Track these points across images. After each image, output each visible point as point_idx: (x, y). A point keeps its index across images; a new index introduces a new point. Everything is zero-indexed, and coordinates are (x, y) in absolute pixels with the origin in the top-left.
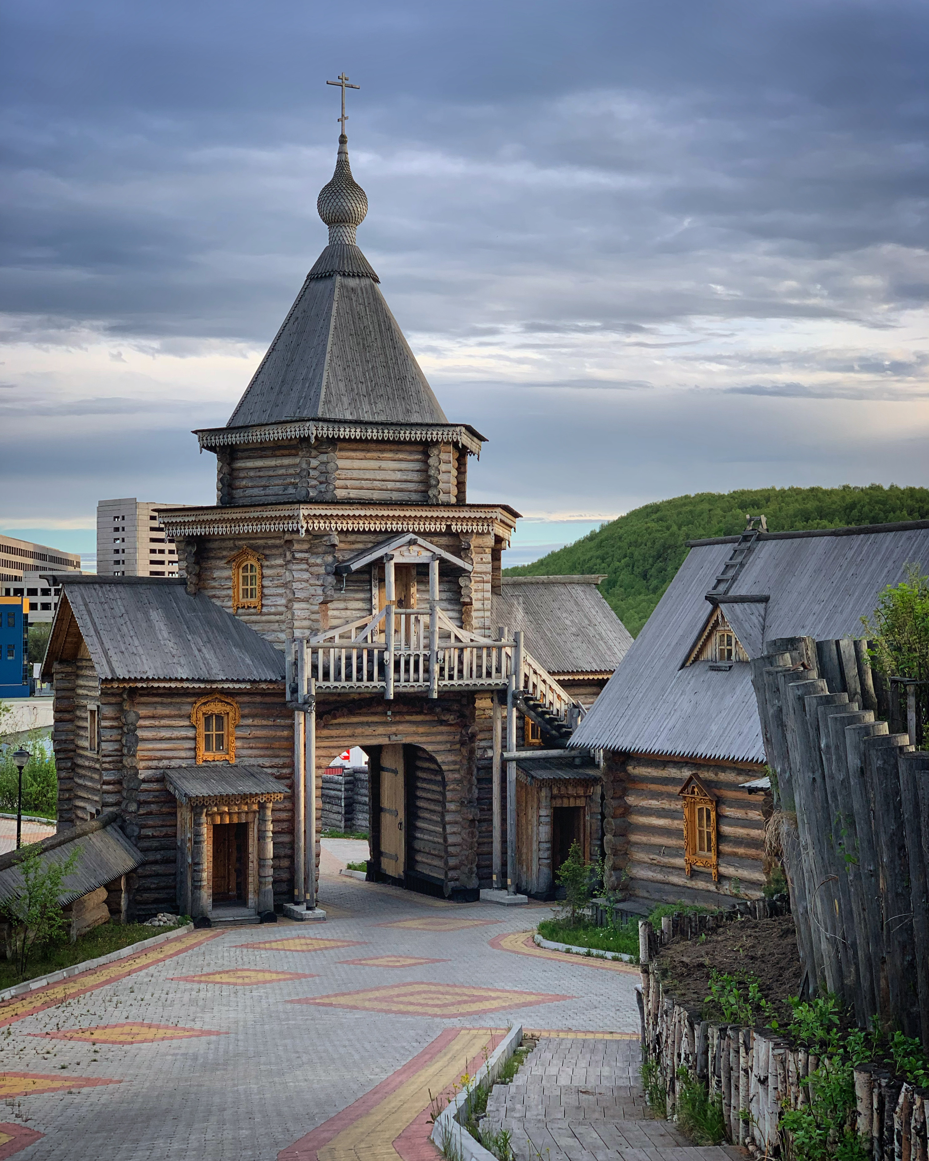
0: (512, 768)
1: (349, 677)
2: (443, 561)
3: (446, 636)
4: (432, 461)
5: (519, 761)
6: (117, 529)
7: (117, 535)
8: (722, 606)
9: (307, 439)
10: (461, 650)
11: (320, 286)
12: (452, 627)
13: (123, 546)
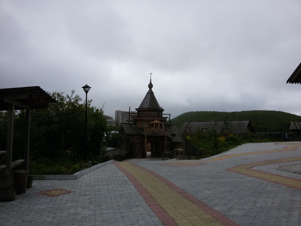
0: (166, 144)
1: (150, 134)
2: (160, 123)
3: (160, 130)
4: (159, 112)
5: (167, 143)
6: (118, 114)
7: (118, 115)
8: (186, 129)
9: (147, 110)
10: (161, 132)
11: (148, 94)
12: (160, 129)
13: (118, 116)
